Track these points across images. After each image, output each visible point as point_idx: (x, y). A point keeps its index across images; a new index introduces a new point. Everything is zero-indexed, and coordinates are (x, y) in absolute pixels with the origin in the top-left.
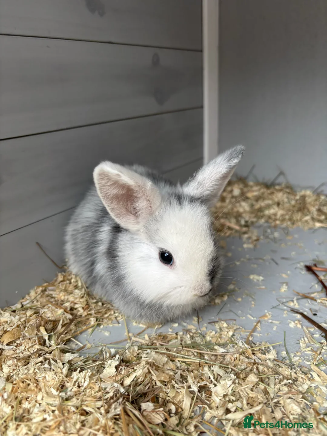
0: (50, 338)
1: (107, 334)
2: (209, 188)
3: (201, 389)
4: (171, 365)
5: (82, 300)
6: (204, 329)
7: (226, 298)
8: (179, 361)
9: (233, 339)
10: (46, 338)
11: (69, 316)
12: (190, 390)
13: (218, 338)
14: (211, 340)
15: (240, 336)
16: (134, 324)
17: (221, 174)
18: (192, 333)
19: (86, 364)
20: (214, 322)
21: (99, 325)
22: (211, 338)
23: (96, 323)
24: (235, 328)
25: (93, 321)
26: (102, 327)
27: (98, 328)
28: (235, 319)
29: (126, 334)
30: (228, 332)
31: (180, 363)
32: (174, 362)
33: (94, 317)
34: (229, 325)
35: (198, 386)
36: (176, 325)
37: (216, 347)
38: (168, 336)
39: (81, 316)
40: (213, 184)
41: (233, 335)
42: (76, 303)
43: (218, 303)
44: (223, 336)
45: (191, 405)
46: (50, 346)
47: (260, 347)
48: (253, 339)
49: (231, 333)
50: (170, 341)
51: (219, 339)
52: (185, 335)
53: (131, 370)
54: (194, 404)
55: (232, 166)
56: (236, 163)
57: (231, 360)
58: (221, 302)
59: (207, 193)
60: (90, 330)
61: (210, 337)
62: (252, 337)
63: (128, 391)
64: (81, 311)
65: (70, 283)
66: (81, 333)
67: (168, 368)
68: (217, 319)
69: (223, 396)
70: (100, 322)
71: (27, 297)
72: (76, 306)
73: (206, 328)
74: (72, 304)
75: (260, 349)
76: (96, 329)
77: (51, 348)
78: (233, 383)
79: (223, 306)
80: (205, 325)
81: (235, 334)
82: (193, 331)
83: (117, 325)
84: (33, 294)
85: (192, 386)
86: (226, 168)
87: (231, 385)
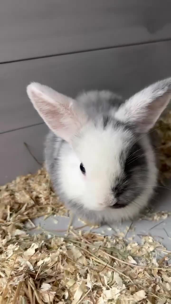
0: (11, 215)
1: (56, 222)
2: (134, 115)
3: (95, 288)
4: (84, 261)
5: (45, 192)
6: (130, 239)
7: (165, 217)
8: (93, 260)
9: (150, 254)
10: (9, 215)
11: (32, 202)
12: (86, 285)
13: (137, 250)
14: (130, 251)
15: (159, 254)
16: (79, 220)
17: (145, 103)
18: (119, 240)
19: (25, 241)
20: (143, 236)
21: (54, 214)
22: (131, 249)
23: (52, 212)
24: (157, 246)
25: (49, 210)
26: (55, 216)
27: (52, 216)
28: (163, 237)
29: (68, 226)
30: (149, 247)
31: (93, 262)
32: (88, 260)
33: (51, 207)
34: (155, 241)
35: (94, 284)
36: (110, 229)
37: (130, 258)
38: (97, 236)
39: (42, 203)
40: (138, 112)
41: (154, 251)
42: (41, 193)
43: (156, 220)
44: (143, 249)
45: (81, 297)
46: (9, 221)
47: (167, 269)
48: (169, 260)
49: (152, 249)
50: (97, 241)
51: (138, 252)
52: (112, 239)
53: (47, 255)
54: (84, 298)
55: (156, 97)
56: (160, 94)
57: (136, 273)
58: (160, 219)
59: (133, 119)
60: (46, 216)
61: (131, 247)
62: (168, 258)
63: (37, 270)
64: (43, 200)
65: (45, 177)
66: (38, 217)
67: (81, 263)
68: (147, 234)
69: (108, 300)
70: (55, 212)
71: (13, 182)
72: (40, 196)
73: (133, 239)
74: (37, 194)
75: (167, 271)
76: (50, 217)
77: (9, 223)
78: (120, 293)
79: (160, 223)
80: (134, 236)
81: (155, 251)
82: (121, 238)
83: (66, 217)
84: (18, 180)
85: (88, 283)
86: (150, 98)
87: (118, 294)
